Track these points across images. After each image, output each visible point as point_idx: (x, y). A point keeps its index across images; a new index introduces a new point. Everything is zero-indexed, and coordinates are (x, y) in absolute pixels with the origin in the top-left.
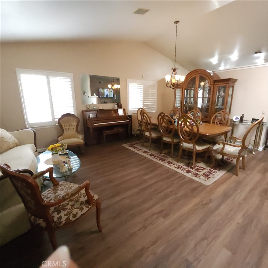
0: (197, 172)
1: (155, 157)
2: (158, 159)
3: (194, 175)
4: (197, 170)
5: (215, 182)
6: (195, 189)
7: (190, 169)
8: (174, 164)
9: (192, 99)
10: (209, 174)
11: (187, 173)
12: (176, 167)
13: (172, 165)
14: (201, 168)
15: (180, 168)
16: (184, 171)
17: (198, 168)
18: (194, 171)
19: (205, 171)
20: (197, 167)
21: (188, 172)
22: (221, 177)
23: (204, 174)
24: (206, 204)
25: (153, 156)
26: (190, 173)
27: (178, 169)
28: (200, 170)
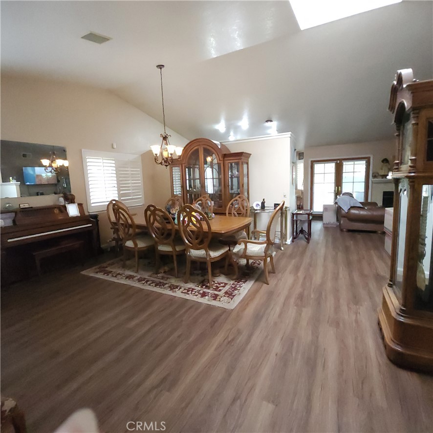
0: (216, 293)
1: (147, 282)
2: (154, 284)
3: (213, 298)
4: (217, 289)
5: (242, 301)
6: (215, 320)
7: (206, 290)
8: (180, 288)
9: (198, 182)
10: (233, 291)
11: (202, 297)
12: (184, 292)
13: (177, 290)
14: (222, 285)
15: (190, 292)
16: (196, 295)
17: (218, 285)
18: (211, 292)
19: (227, 287)
20: (216, 283)
21: (204, 295)
22: (248, 291)
23: (226, 293)
24: (233, 340)
25: (143, 282)
26: (206, 296)
27: (188, 294)
28: (220, 288)
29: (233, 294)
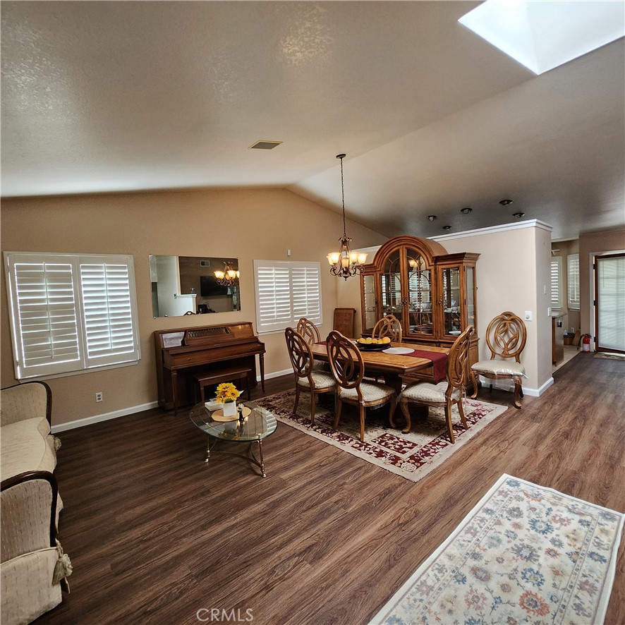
0: (398, 454)
3: (391, 461)
5: (433, 472)
6: (388, 491)
10: (423, 456)
11: (376, 457)
13: (347, 441)
14: (408, 445)
15: (362, 448)
16: (370, 454)
18: (392, 452)
19: (415, 450)
20: (401, 442)
21: (380, 454)
23: (412, 457)
26: (383, 456)
27: (360, 450)
28: (404, 449)
29: (422, 461)
